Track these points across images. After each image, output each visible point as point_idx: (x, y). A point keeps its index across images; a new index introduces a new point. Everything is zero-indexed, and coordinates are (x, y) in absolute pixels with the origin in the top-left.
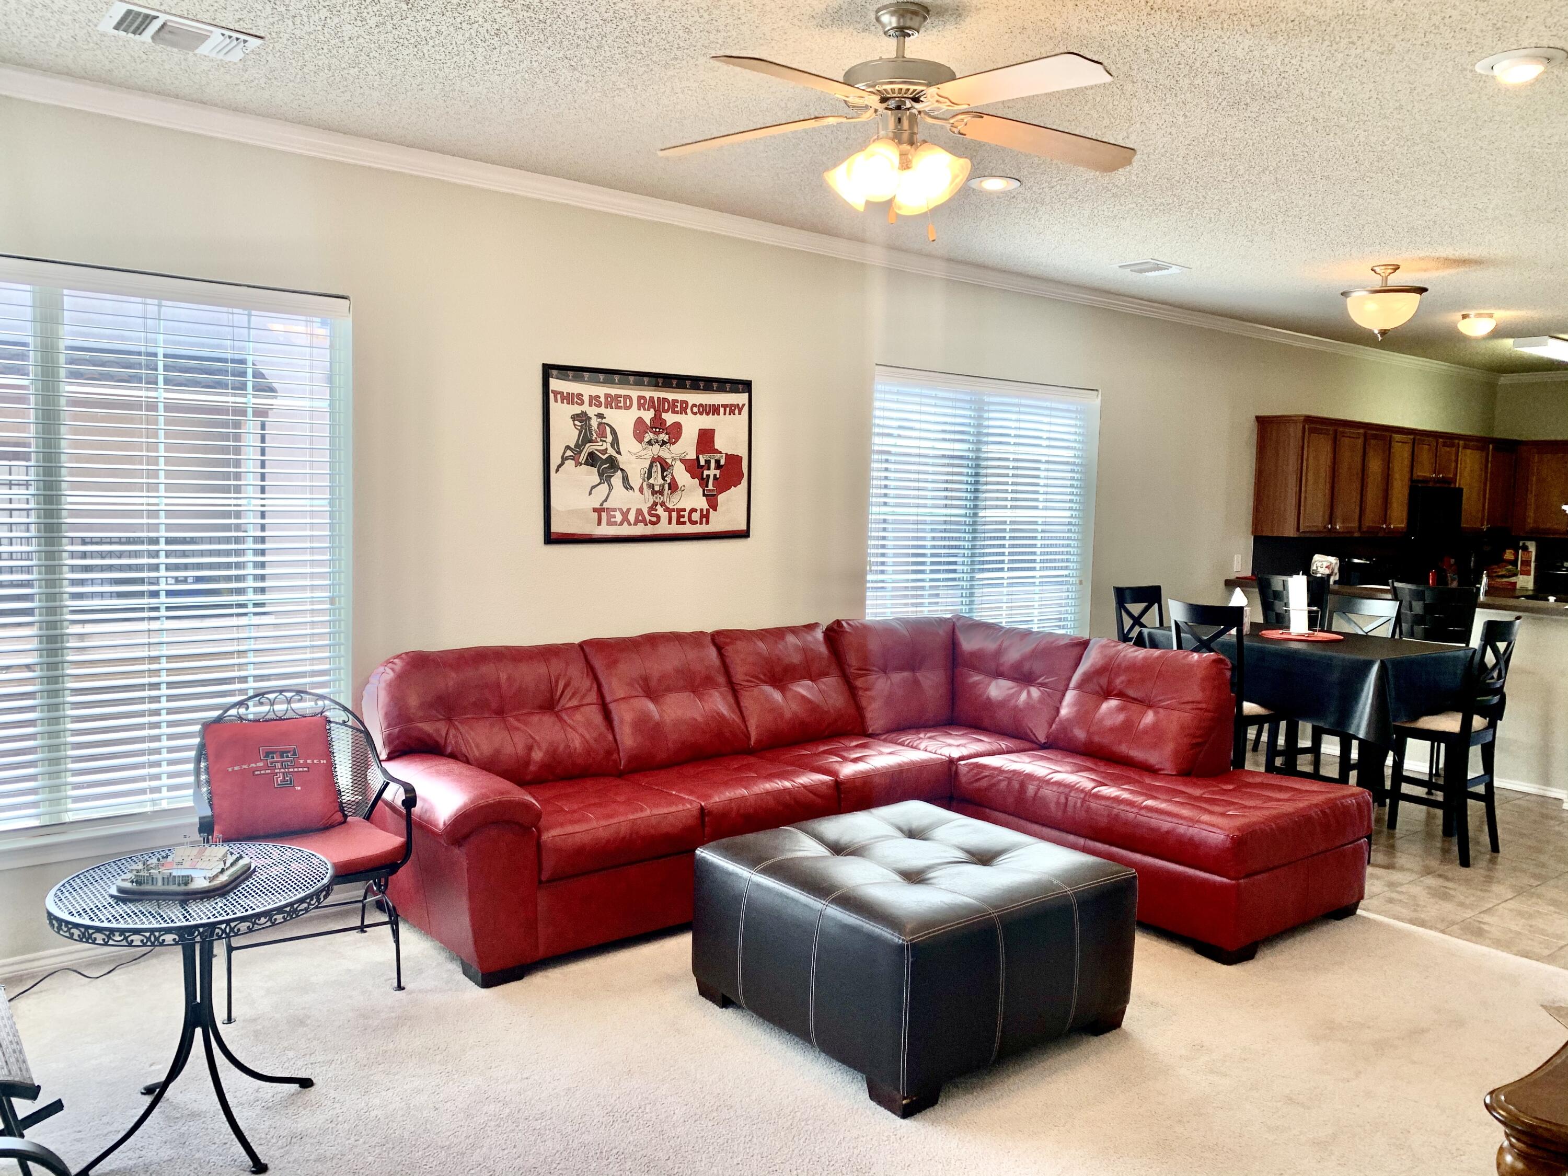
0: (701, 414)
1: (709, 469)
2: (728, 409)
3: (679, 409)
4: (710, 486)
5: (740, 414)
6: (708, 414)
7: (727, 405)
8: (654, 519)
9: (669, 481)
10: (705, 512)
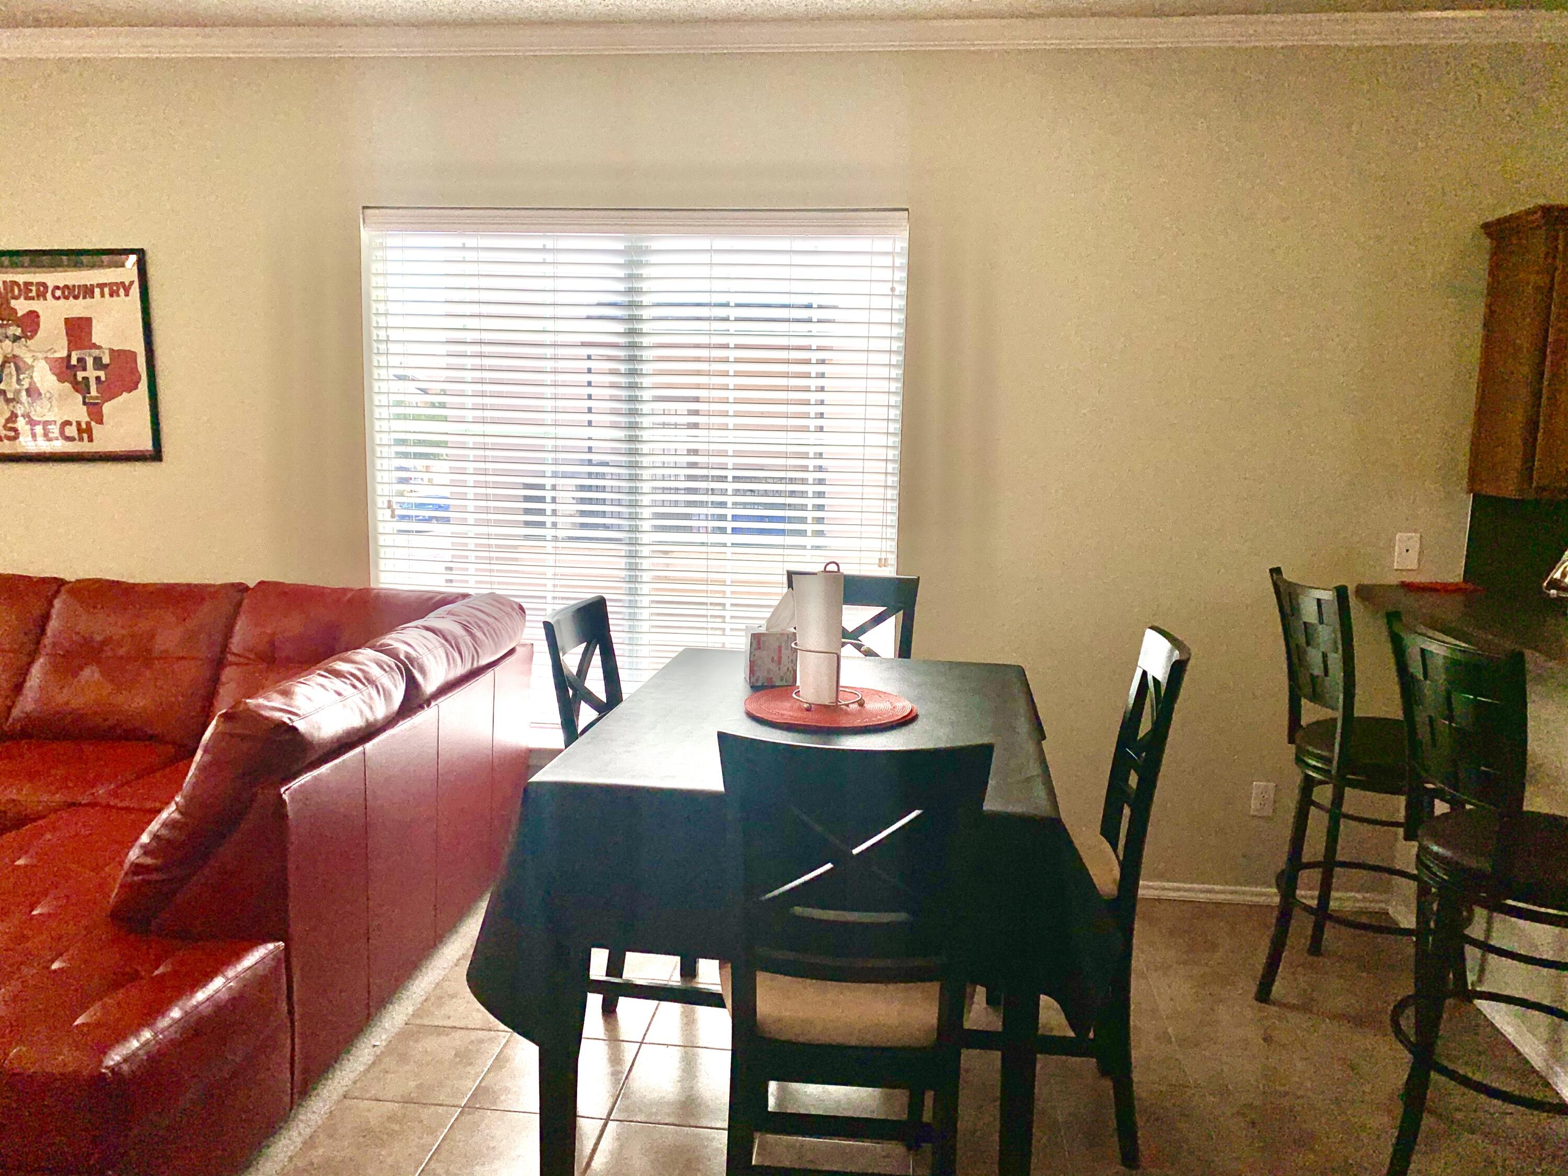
0: (66, 298)
1: (85, 369)
2: (106, 290)
3: (34, 294)
4: (94, 392)
5: (127, 295)
6: (76, 297)
7: (105, 285)
8: (13, 434)
9: (27, 386)
10: (84, 426)
